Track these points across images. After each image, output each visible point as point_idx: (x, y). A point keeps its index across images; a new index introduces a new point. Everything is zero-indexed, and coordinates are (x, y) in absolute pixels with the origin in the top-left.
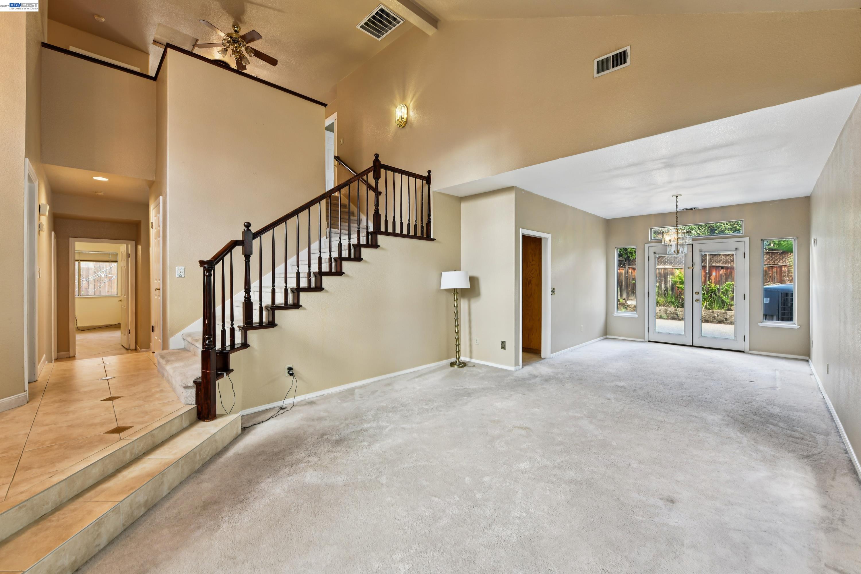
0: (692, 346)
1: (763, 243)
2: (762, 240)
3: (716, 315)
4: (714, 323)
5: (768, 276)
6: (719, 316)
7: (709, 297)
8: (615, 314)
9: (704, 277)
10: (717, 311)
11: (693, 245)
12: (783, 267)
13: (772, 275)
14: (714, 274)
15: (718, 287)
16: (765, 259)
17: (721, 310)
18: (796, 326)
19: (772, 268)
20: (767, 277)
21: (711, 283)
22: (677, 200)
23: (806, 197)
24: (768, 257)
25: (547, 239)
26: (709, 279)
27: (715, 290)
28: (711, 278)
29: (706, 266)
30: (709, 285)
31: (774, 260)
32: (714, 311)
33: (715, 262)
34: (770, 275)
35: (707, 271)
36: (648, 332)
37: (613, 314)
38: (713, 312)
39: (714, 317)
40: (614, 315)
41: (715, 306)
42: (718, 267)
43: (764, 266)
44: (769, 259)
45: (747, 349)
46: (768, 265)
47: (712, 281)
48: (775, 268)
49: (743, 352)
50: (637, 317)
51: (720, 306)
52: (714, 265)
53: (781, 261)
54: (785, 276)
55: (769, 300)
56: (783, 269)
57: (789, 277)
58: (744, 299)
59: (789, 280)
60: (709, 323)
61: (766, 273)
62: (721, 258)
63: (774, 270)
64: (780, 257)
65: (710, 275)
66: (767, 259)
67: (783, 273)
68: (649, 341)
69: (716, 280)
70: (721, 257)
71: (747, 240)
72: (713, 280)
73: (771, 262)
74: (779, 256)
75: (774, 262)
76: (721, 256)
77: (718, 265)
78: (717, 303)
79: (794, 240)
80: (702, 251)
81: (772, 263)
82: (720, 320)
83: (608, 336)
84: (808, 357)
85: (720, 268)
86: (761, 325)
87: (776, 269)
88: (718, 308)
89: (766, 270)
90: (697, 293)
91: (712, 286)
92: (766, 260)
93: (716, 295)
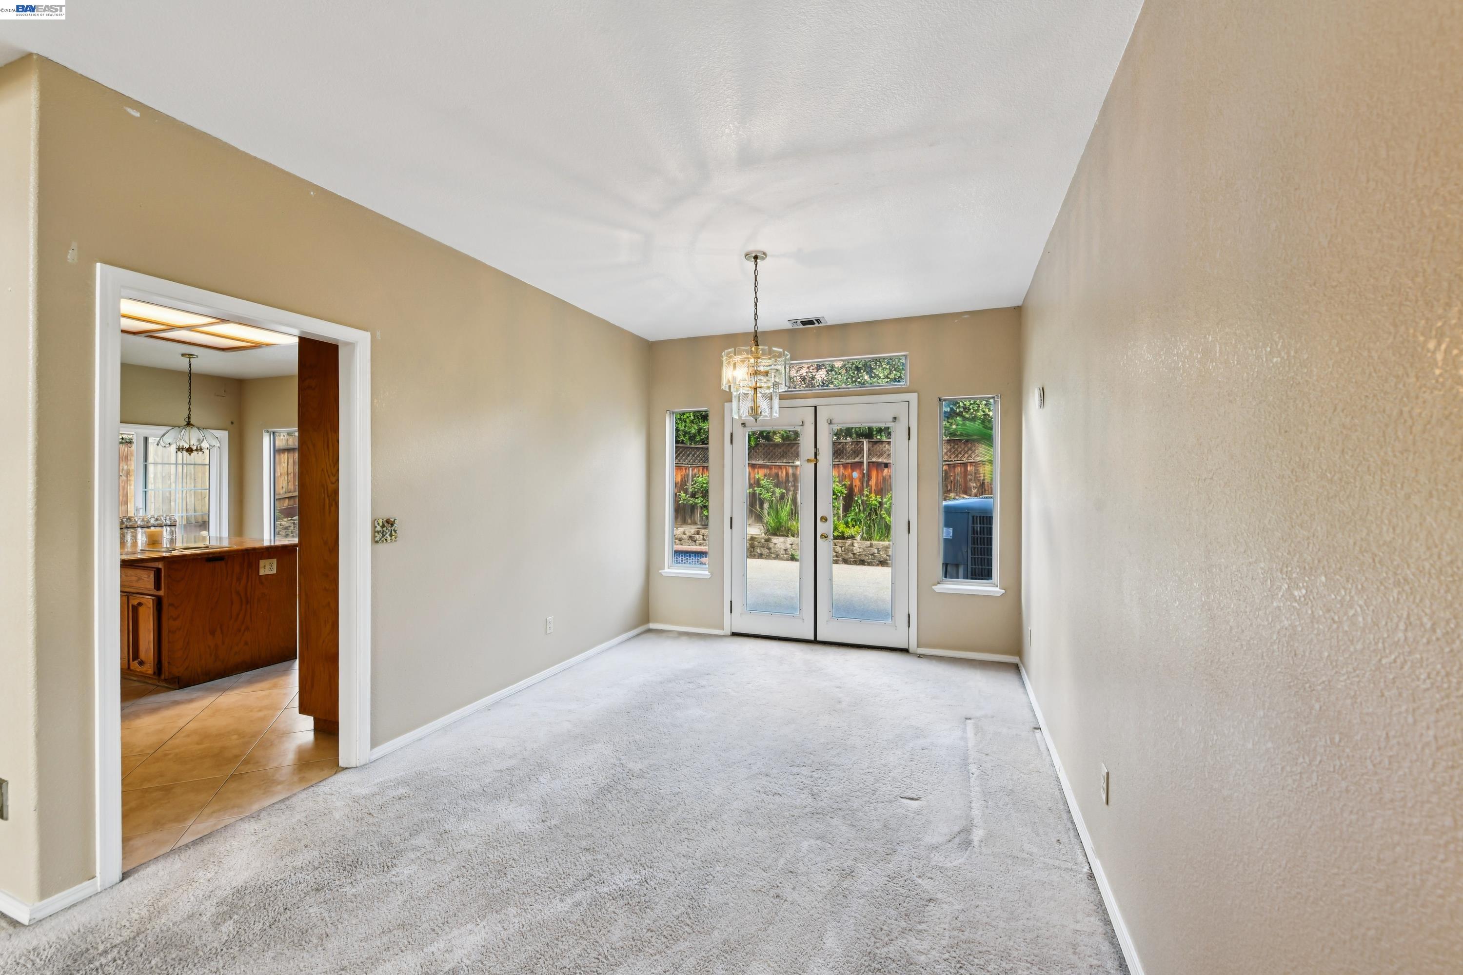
0: (815, 641)
1: (941, 406)
2: (940, 399)
3: (876, 551)
4: (873, 565)
5: (949, 480)
6: (881, 553)
7: (866, 517)
8: (667, 570)
9: (860, 481)
10: (877, 542)
11: (816, 407)
12: (969, 464)
13: (954, 478)
14: (874, 474)
15: (880, 500)
16: (945, 450)
17: (884, 541)
18: (997, 589)
19: (955, 466)
20: (949, 485)
21: (870, 493)
22: (756, 267)
23: (1015, 308)
24: (949, 447)
25: (351, 345)
26: (868, 485)
27: (876, 505)
28: (870, 483)
29: (862, 462)
30: (867, 496)
31: (957, 453)
32: (874, 542)
33: (876, 455)
34: (952, 478)
35: (865, 472)
36: (731, 612)
37: (660, 571)
38: (871, 546)
39: (873, 554)
40: (664, 575)
41: (874, 534)
42: (881, 463)
43: (944, 463)
44: (950, 451)
45: (913, 647)
46: (948, 461)
47: (871, 489)
48: (959, 466)
49: (905, 651)
50: (708, 577)
51: (882, 535)
52: (874, 460)
53: (966, 455)
54: (970, 480)
55: (951, 531)
56: (969, 468)
57: (976, 483)
58: (909, 532)
59: (976, 488)
60: (865, 565)
61: (946, 477)
62: (884, 449)
63: (956, 469)
64: (964, 448)
65: (869, 479)
66: (947, 452)
67: (969, 475)
68: (734, 634)
69: (878, 487)
70: (885, 447)
71: (913, 397)
72: (874, 488)
73: (953, 456)
74: (963, 446)
75: (957, 456)
76: (884, 445)
77: (880, 460)
78: (878, 529)
79: (995, 401)
80: (833, 422)
81: (955, 457)
82: (882, 559)
83: (652, 626)
84: (1018, 658)
85: (883, 465)
86: (939, 588)
87: (959, 468)
88: (880, 538)
89: (946, 470)
90: (824, 519)
91: (871, 498)
92: (946, 454)
93: (876, 514)
